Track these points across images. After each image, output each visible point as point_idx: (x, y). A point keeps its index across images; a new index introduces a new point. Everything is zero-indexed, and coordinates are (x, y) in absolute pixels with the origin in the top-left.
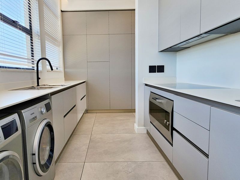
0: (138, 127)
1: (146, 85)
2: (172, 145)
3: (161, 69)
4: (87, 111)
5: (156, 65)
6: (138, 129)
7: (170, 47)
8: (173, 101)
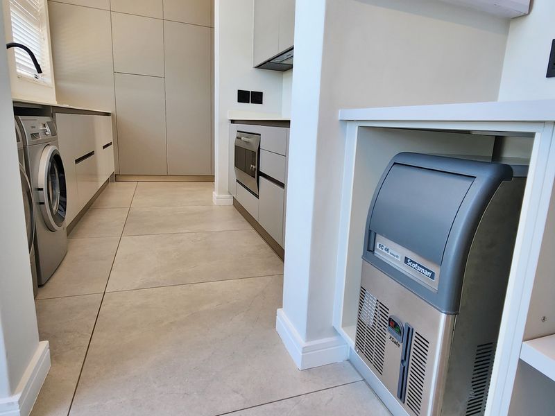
0: (219, 194)
1: (233, 121)
2: (257, 197)
3: (257, 98)
4: (115, 178)
5: (250, 90)
6: (218, 198)
7: (269, 61)
8: (260, 135)
